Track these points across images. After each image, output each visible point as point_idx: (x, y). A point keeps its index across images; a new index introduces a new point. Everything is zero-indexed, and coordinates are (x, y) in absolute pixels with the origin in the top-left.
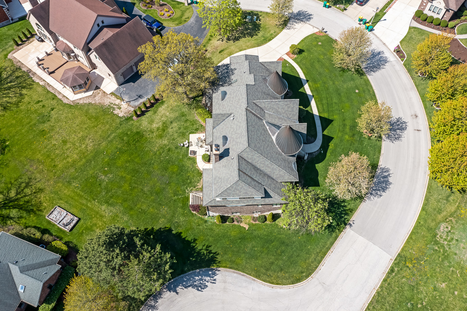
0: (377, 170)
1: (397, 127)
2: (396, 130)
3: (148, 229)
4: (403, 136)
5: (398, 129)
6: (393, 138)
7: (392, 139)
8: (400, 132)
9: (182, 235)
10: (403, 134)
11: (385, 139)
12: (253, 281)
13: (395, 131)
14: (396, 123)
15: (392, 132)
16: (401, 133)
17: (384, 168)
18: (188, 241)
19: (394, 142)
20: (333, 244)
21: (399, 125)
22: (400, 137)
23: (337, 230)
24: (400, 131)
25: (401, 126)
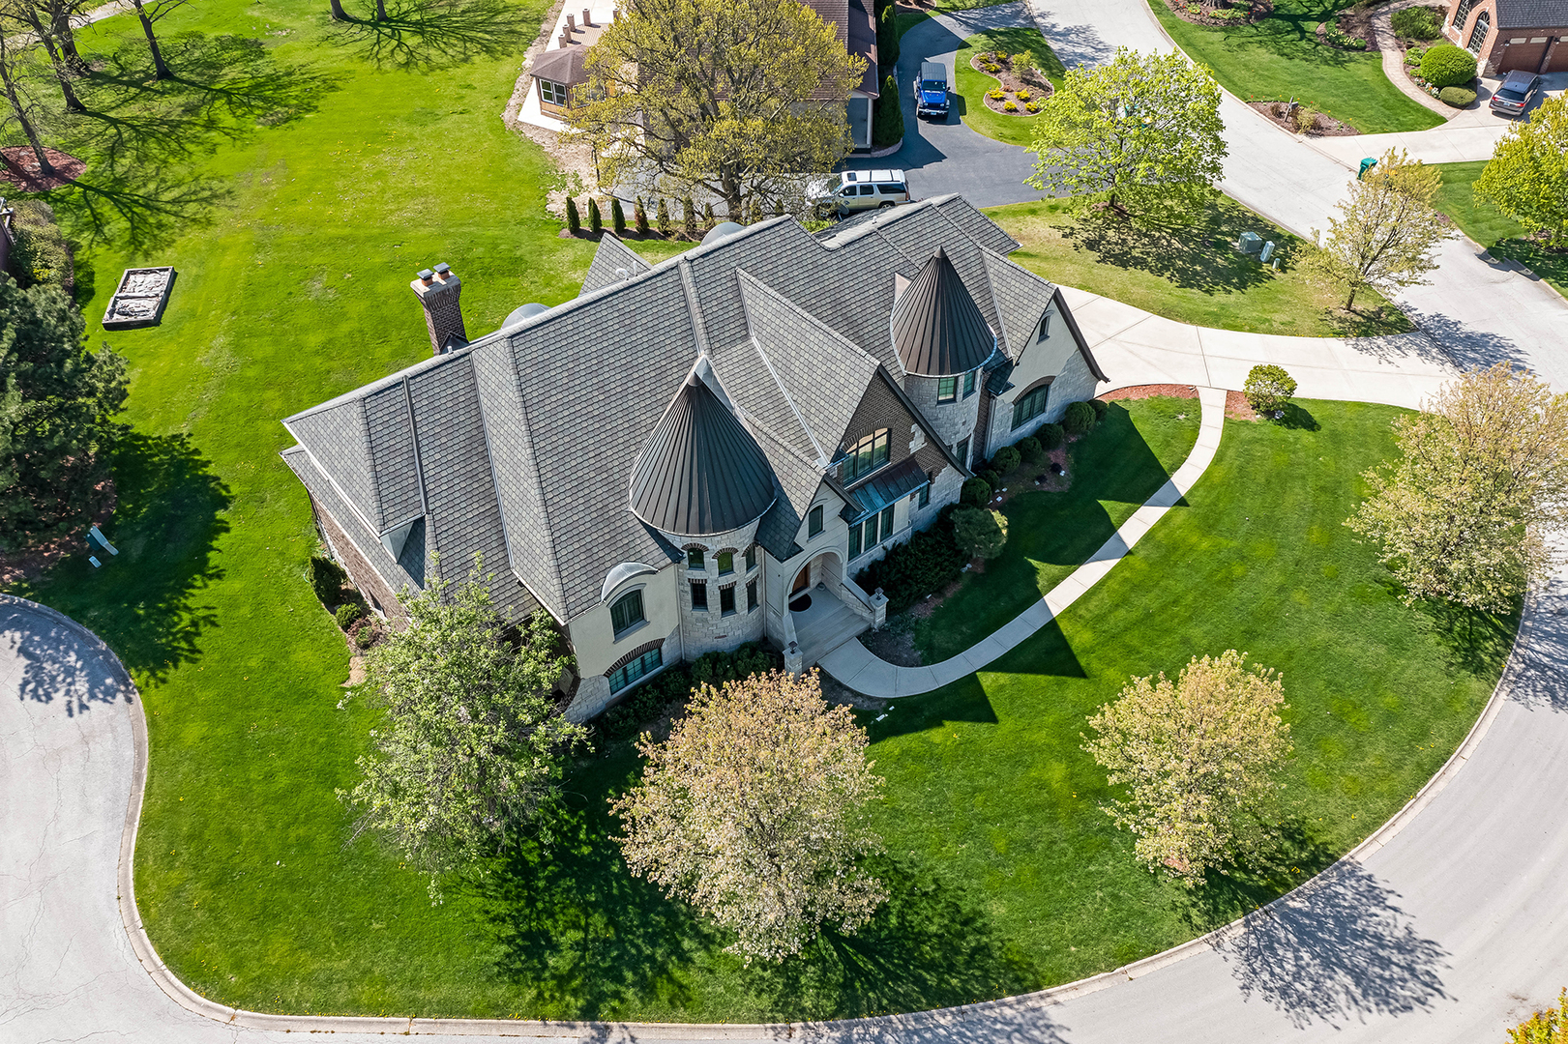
0: (1010, 999)
1: (1361, 961)
2: (1343, 966)
3: (200, 453)
4: (1337, 1018)
5: (1359, 976)
6: (1272, 974)
7: (1266, 976)
8: (1348, 992)
9: (223, 536)
10: (1354, 1011)
11: (1227, 946)
12: (122, 819)
13: (1326, 964)
14: (1383, 947)
15: (1306, 957)
16: (1342, 999)
17: (1048, 1027)
18: (206, 561)
19: (1257, 994)
20: (450, 1013)
21: (1386, 963)
22: (1313, 1005)
23: (534, 992)
24: (1357, 992)
25: (1391, 981)
